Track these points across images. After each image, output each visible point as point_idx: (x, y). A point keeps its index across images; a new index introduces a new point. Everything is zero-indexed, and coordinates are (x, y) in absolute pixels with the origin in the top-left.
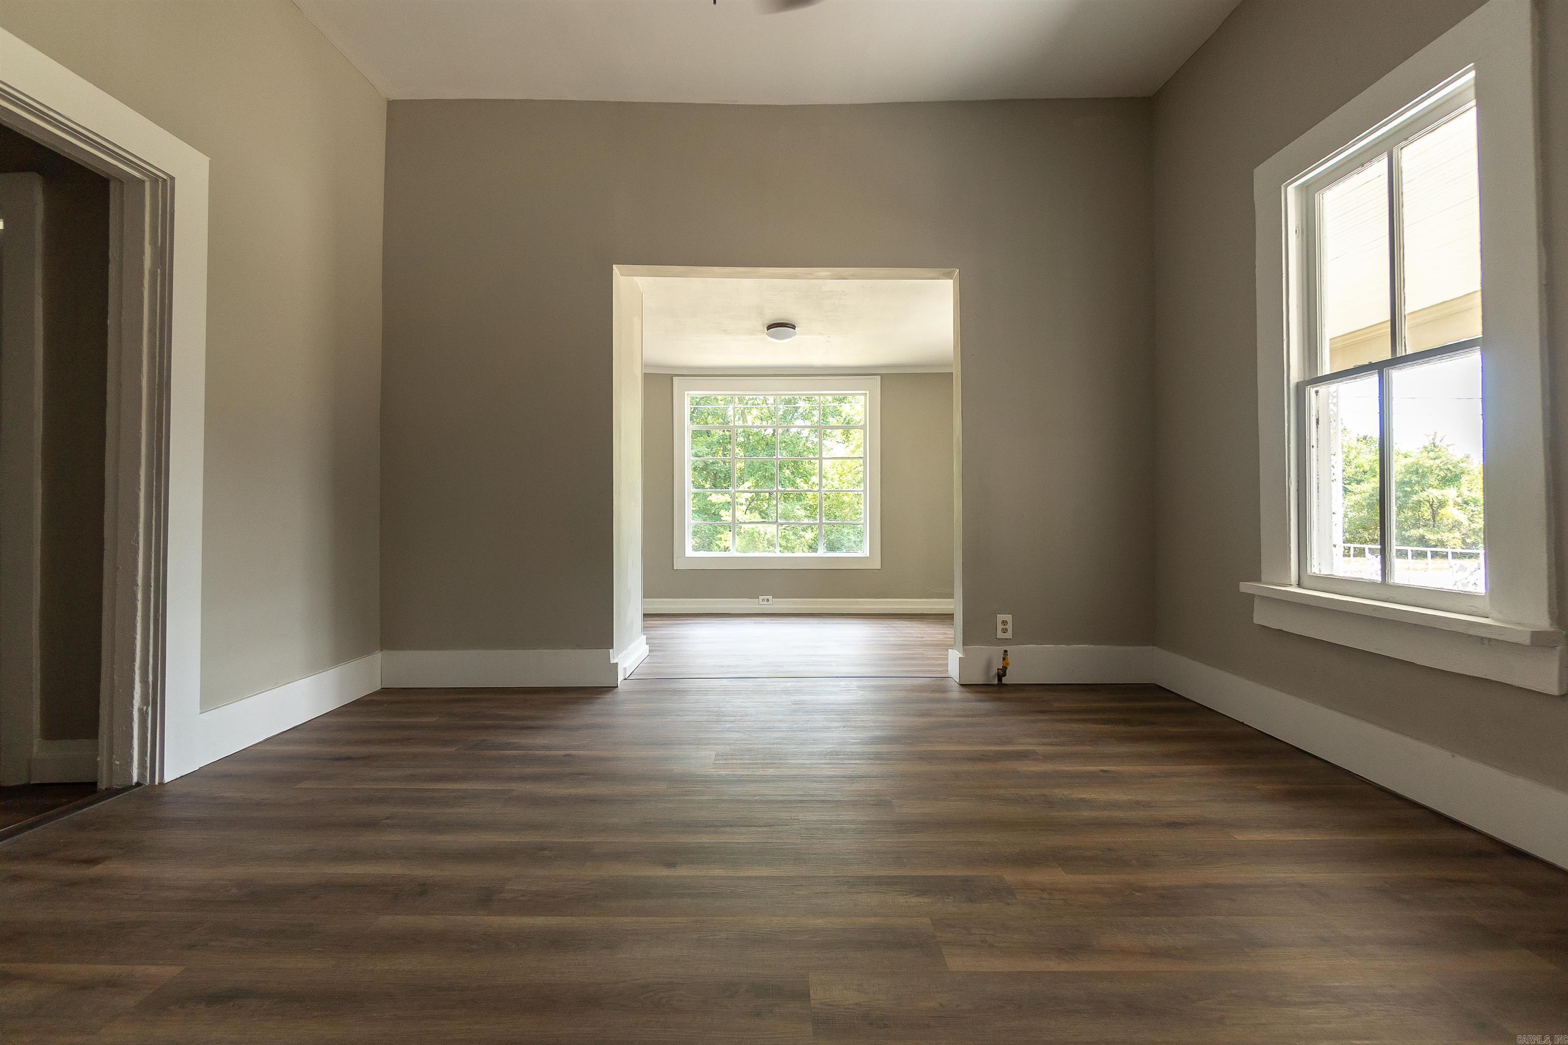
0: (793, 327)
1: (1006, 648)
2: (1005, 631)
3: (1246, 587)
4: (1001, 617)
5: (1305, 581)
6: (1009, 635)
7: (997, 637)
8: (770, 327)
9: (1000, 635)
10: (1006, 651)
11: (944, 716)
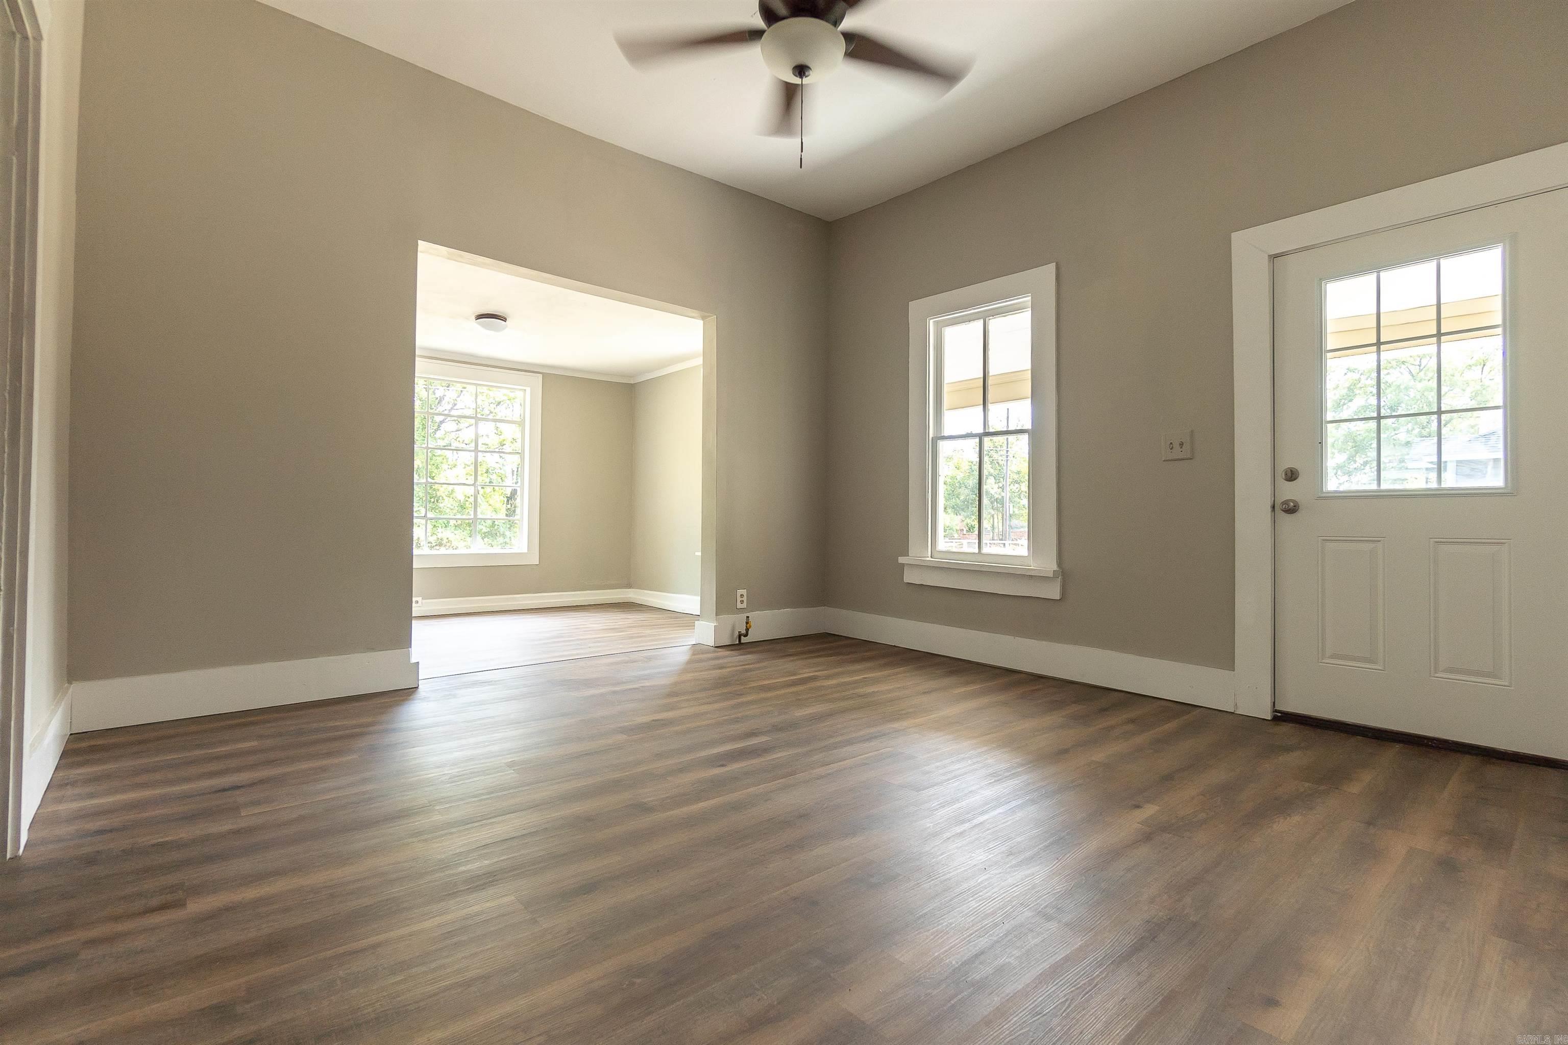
0: (504, 320)
1: (748, 614)
2: (742, 602)
3: (902, 560)
4: (740, 592)
5: (935, 555)
6: (744, 605)
7: (737, 607)
8: (480, 317)
9: (739, 606)
10: (748, 617)
11: (733, 666)
